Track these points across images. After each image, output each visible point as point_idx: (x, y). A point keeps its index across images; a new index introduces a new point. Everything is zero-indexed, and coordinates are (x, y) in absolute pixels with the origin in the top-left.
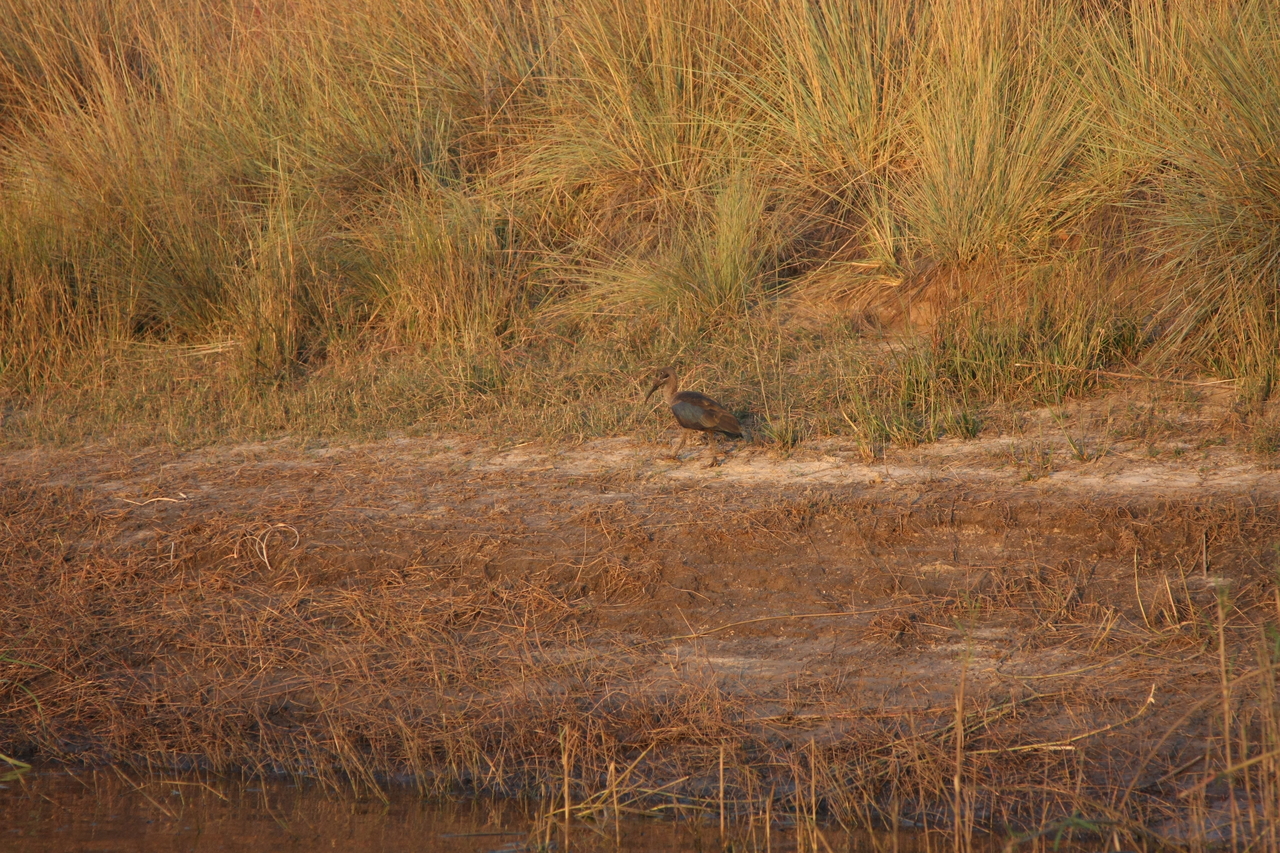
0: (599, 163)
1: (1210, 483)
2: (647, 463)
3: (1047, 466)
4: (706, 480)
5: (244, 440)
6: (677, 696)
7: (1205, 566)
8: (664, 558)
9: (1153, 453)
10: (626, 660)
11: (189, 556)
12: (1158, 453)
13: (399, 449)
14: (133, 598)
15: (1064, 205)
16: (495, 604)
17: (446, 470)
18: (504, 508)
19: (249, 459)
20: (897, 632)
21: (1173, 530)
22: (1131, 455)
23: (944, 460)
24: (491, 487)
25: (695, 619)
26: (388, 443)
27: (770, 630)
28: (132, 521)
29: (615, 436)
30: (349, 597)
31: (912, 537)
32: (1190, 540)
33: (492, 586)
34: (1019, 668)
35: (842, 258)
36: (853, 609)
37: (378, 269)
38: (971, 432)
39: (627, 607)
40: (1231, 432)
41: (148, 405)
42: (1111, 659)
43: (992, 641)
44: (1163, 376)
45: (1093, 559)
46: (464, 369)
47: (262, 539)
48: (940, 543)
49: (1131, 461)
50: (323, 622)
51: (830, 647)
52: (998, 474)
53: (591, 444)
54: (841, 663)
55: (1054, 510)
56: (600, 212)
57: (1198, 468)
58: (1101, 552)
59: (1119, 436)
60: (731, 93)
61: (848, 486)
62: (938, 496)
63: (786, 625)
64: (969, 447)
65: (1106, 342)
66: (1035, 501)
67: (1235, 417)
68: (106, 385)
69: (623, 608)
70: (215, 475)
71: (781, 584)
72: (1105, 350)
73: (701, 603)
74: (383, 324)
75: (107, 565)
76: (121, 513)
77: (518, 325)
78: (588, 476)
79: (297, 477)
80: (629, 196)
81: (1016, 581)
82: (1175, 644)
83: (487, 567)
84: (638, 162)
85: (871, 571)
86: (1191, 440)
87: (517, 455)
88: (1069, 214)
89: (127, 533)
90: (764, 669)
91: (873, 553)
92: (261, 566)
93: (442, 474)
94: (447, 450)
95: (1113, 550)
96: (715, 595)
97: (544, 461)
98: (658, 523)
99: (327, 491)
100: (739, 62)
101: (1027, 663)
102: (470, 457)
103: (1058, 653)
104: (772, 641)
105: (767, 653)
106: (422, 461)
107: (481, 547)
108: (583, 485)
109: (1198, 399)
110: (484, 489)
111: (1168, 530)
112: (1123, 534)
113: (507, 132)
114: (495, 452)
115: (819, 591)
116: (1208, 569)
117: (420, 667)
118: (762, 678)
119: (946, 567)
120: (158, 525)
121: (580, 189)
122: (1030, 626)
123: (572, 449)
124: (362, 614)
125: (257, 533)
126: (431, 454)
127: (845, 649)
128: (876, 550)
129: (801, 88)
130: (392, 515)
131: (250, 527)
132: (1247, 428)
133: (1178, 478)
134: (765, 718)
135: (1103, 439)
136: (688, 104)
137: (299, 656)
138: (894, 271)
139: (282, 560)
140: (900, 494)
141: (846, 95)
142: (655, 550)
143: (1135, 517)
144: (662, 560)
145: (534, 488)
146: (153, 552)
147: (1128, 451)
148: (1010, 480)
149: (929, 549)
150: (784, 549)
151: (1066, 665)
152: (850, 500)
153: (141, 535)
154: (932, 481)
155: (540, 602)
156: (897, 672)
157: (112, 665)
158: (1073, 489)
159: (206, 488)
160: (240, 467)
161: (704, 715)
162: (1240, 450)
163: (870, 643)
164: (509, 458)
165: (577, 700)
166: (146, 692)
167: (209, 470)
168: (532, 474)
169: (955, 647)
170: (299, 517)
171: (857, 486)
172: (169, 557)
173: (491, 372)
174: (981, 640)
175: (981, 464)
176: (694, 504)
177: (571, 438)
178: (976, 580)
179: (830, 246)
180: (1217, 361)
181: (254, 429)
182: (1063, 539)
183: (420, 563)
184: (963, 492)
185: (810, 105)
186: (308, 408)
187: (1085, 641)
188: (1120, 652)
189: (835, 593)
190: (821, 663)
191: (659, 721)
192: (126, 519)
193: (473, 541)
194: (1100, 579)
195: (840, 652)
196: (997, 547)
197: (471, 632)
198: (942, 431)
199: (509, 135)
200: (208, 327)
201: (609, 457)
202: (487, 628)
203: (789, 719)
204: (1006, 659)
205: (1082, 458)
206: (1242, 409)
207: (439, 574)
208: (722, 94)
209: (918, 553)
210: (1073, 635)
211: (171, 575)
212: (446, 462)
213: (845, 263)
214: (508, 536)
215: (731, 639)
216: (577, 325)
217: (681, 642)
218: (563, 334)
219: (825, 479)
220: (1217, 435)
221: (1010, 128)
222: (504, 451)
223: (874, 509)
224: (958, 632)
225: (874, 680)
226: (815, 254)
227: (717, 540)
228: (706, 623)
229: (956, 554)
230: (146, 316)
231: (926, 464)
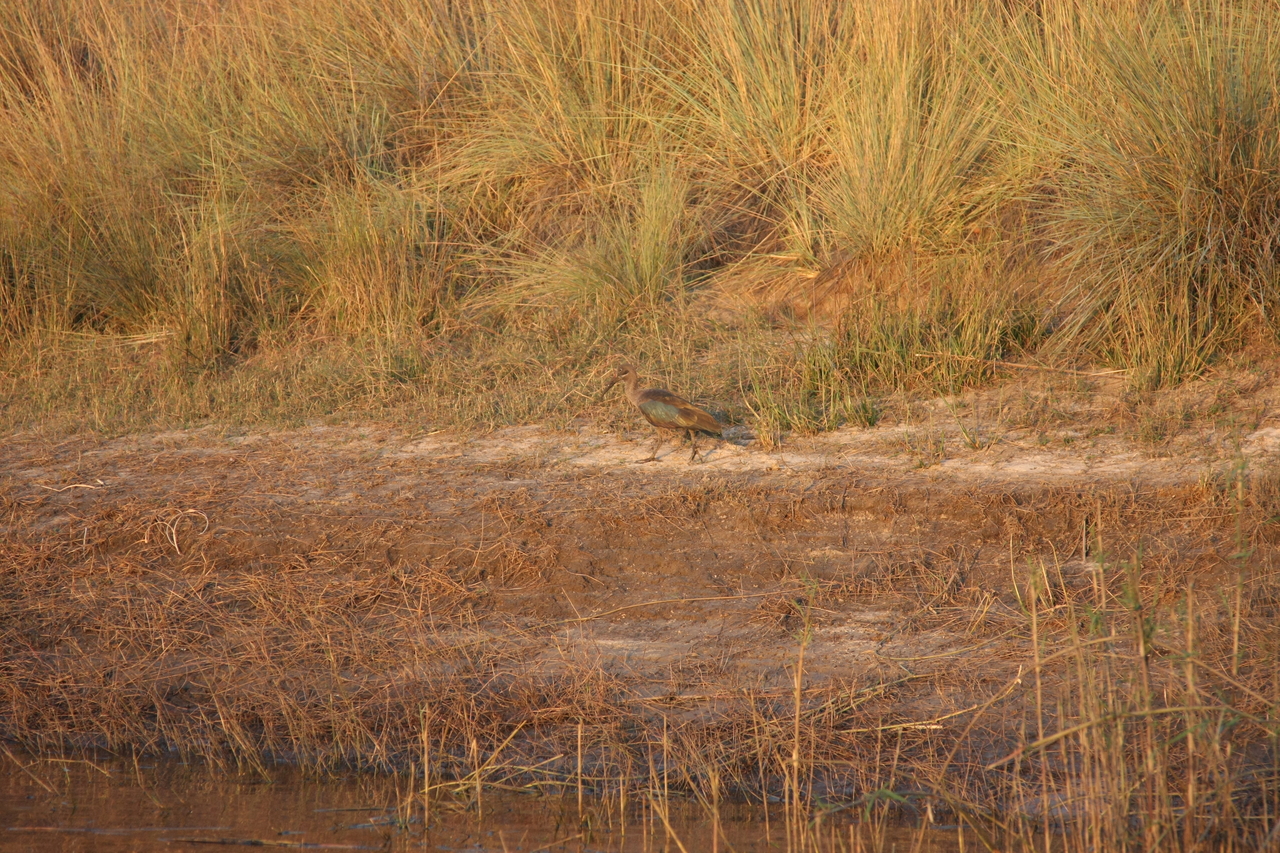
0: (529, 156)
1: (1095, 470)
2: (554, 451)
3: (941, 454)
4: (608, 466)
5: (168, 428)
6: (564, 676)
7: (1084, 551)
8: (561, 543)
9: (1043, 441)
10: (518, 643)
11: (101, 541)
12: (1048, 442)
13: (317, 437)
14: (44, 582)
15: (978, 199)
16: (395, 588)
17: (358, 458)
18: (409, 495)
19: (168, 446)
20: (783, 616)
21: (1055, 516)
22: (1022, 444)
23: (841, 448)
24: (400, 474)
25: (587, 603)
26: (303, 432)
27: (661, 613)
28: (48, 506)
29: (526, 424)
30: (252, 581)
31: (804, 522)
32: (1071, 526)
33: (393, 570)
34: (897, 650)
35: (762, 251)
36: (741, 593)
37: (310, 262)
38: (871, 421)
39: (524, 591)
40: (1120, 421)
41: (80, 394)
42: (986, 641)
43: (874, 624)
44: (1058, 366)
45: (977, 545)
46: (386, 359)
47: (172, 525)
48: (831, 528)
49: (1022, 449)
50: (227, 606)
51: (717, 629)
52: (892, 462)
53: (502, 432)
54: (727, 645)
55: (942, 497)
56: (531, 204)
57: (1085, 456)
58: (986, 537)
59: (1012, 425)
60: (658, 88)
61: (745, 473)
62: (830, 483)
63: (676, 608)
64: (867, 435)
65: (1004, 333)
66: (924, 488)
67: (1123, 407)
68: (42, 374)
69: (519, 591)
70: (134, 462)
71: (674, 568)
72: (1003, 341)
73: (595, 587)
74: (313, 315)
75: (20, 550)
76: (39, 499)
77: (443, 316)
78: (495, 464)
79: (213, 463)
80: (558, 188)
81: (901, 566)
82: (1050, 627)
83: (389, 552)
84: (567, 156)
85: (761, 555)
86: (1082, 429)
87: (428, 443)
88: (982, 207)
89: (43, 519)
90: (652, 651)
91: (764, 539)
92: (170, 552)
93: (353, 461)
94: (361, 437)
95: (997, 536)
96: (609, 579)
97: (454, 449)
98: (558, 508)
99: (240, 478)
100: (666, 58)
101: (906, 645)
102: (383, 445)
103: (937, 636)
104: (662, 624)
105: (655, 635)
106: (335, 448)
107: (385, 532)
108: (489, 473)
109: (1091, 389)
110: (393, 477)
111: (1050, 516)
112: (1007, 520)
113: (443, 126)
114: (407, 440)
115: (711, 576)
116: (1087, 554)
117: (317, 648)
118: (650, 660)
119: (835, 552)
120: (74, 511)
121: (512, 182)
122: (912, 609)
123: (483, 437)
124: (265, 598)
125: (168, 518)
126: (346, 442)
127: (733, 632)
128: (768, 536)
129: (726, 84)
130: (300, 501)
131: (162, 511)
132: (1135, 418)
133: (1064, 465)
134: (648, 699)
135: (996, 429)
136: (616, 99)
137: (202, 638)
138: (811, 264)
139: (191, 545)
140: (794, 481)
141: (770, 91)
142: (553, 535)
143: (1019, 503)
144: (559, 546)
145: (441, 475)
146: (66, 537)
147: (1019, 439)
148: (903, 468)
149: (820, 534)
150: (679, 534)
151: (943, 647)
152: (745, 486)
153: (56, 520)
154: (827, 468)
155: (439, 587)
156: (780, 654)
157: (19, 647)
158: (962, 476)
159: (123, 475)
160: (158, 455)
161: (587, 696)
162: (1127, 439)
163: (756, 626)
164: (421, 446)
165: (467, 681)
166: (52, 673)
167: (128, 457)
168: (441, 461)
169: (838, 630)
170: (210, 503)
171: (756, 473)
172: (81, 542)
173: (412, 361)
174: (863, 623)
175: (876, 452)
176: (593, 491)
177: (482, 425)
178: (862, 564)
179: (752, 239)
180: (1111, 352)
181: (178, 418)
182: (949, 525)
183: (324, 548)
184: (856, 480)
185: (736, 100)
186: (233, 397)
187: (962, 623)
188: (996, 634)
189: (726, 578)
190: (707, 645)
191: (545, 700)
192: (42, 505)
193: (376, 526)
194: (983, 564)
195: (726, 634)
196: (886, 533)
197: (370, 615)
198: (841, 421)
199: (445, 129)
200: (145, 318)
201: (518, 444)
202: (386, 611)
203: (671, 699)
204: (886, 641)
205: (974, 446)
206: (1131, 398)
207: (342, 558)
208: (651, 89)
209: (809, 538)
210: (953, 618)
211: (83, 560)
212: (359, 450)
213: (764, 255)
214: (412, 522)
215: (622, 622)
216: (502, 315)
217: (571, 625)
218: (487, 325)
219: (725, 467)
220: (1106, 424)
221: (924, 123)
222: (417, 438)
223: (767, 495)
224: (843, 615)
225: (758, 662)
226: (738, 246)
227: (614, 526)
228: (599, 606)
229: (845, 540)
230: (84, 307)
231: (823, 452)
